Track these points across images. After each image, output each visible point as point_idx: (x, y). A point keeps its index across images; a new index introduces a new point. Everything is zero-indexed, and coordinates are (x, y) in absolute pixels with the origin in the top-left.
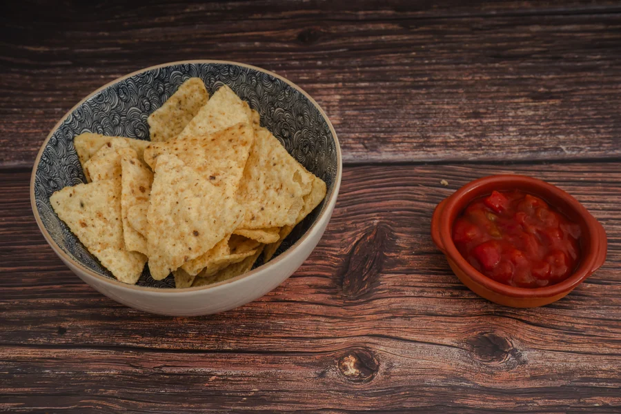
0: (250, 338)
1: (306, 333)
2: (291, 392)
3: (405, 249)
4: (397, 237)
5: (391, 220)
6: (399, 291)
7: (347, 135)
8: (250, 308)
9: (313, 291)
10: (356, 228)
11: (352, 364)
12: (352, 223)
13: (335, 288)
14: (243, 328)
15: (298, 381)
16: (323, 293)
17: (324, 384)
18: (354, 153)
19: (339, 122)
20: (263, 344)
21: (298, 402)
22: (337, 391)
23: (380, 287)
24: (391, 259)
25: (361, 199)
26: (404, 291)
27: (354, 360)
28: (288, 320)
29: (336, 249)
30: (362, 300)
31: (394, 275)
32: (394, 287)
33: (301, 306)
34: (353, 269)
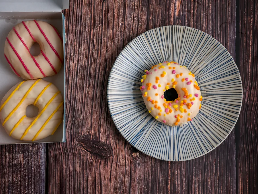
0: (125, 189)
1: (123, 169)
2: (145, 175)
3: (89, 132)
4: (84, 135)
5: (75, 136)
6: (107, 136)
7: (30, 151)
8: (113, 189)
9: (106, 166)
10: (79, 150)
11: (136, 154)
12: (77, 151)
13: (105, 159)
14: (121, 191)
15: (141, 172)
16: (107, 163)
17: (142, 164)
18: (41, 149)
19: (23, 154)
20: (127, 184)
21: (149, 172)
22: (145, 159)
23: (106, 143)
24: (93, 138)
25: (65, 147)
26: (107, 134)
27: (134, 154)
28: (118, 175)
29: (88, 158)
30: (111, 149)
31: (101, 137)
32: (106, 137)
33: (112, 171)
34: (97, 152)
